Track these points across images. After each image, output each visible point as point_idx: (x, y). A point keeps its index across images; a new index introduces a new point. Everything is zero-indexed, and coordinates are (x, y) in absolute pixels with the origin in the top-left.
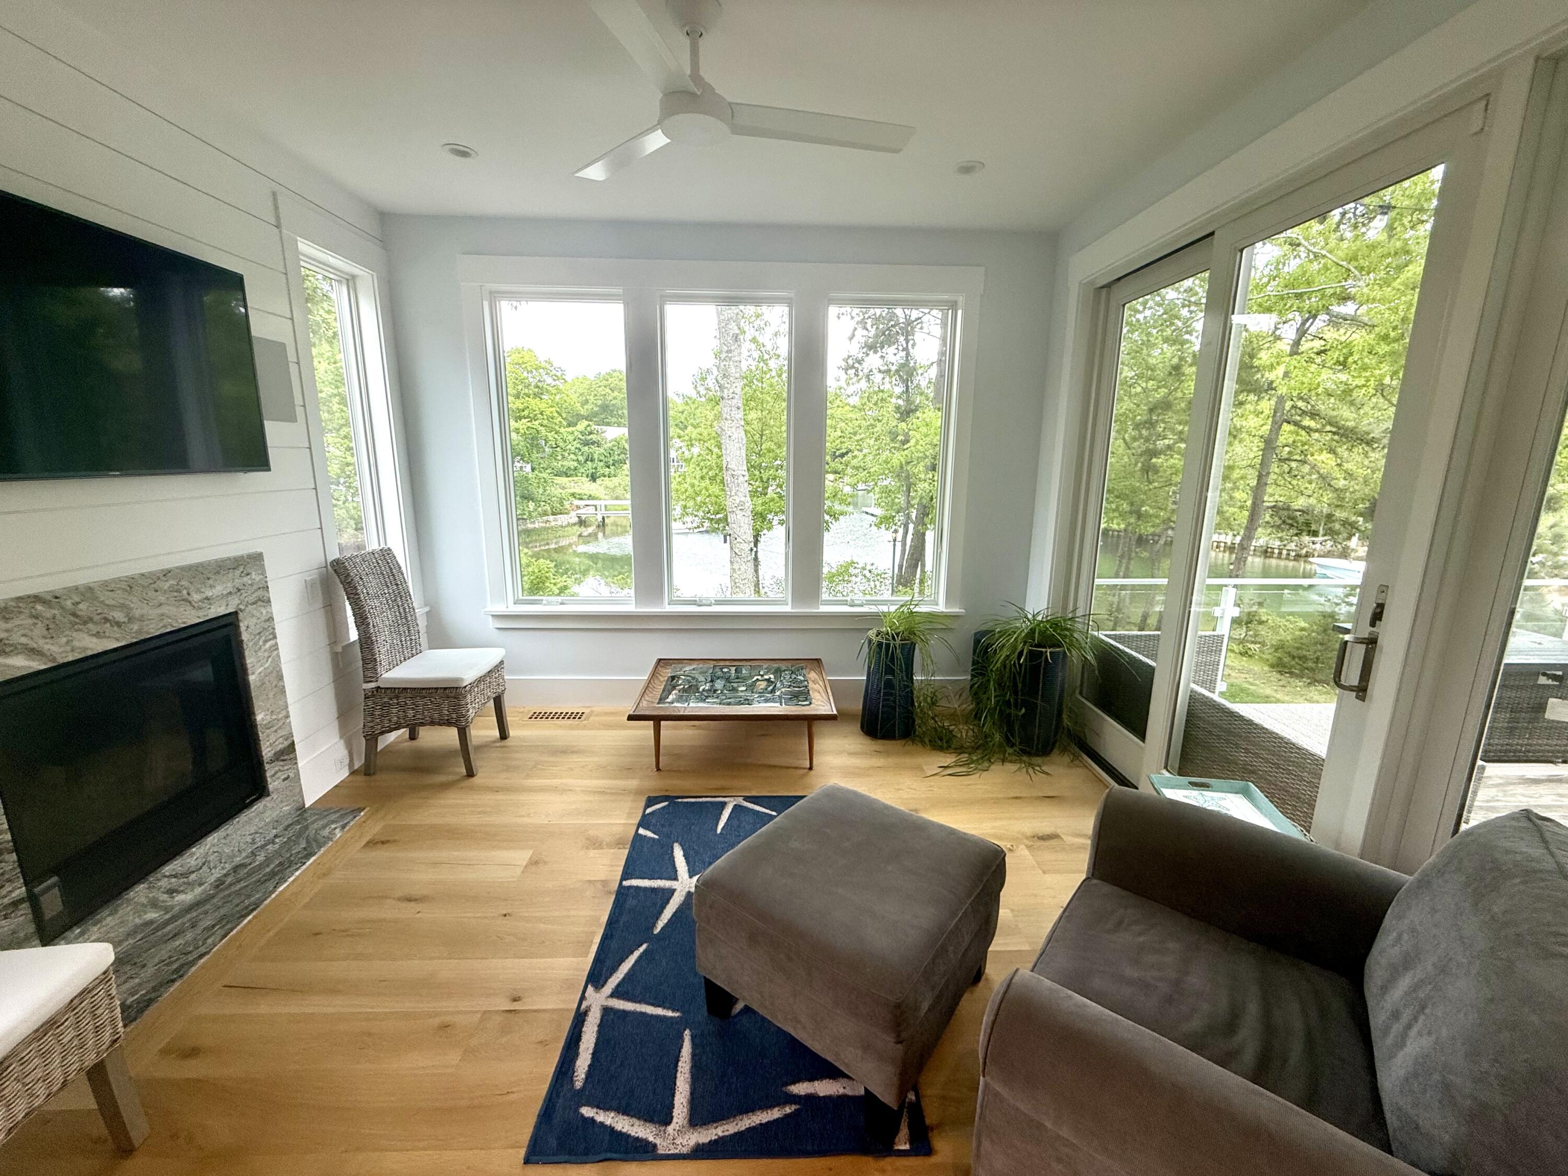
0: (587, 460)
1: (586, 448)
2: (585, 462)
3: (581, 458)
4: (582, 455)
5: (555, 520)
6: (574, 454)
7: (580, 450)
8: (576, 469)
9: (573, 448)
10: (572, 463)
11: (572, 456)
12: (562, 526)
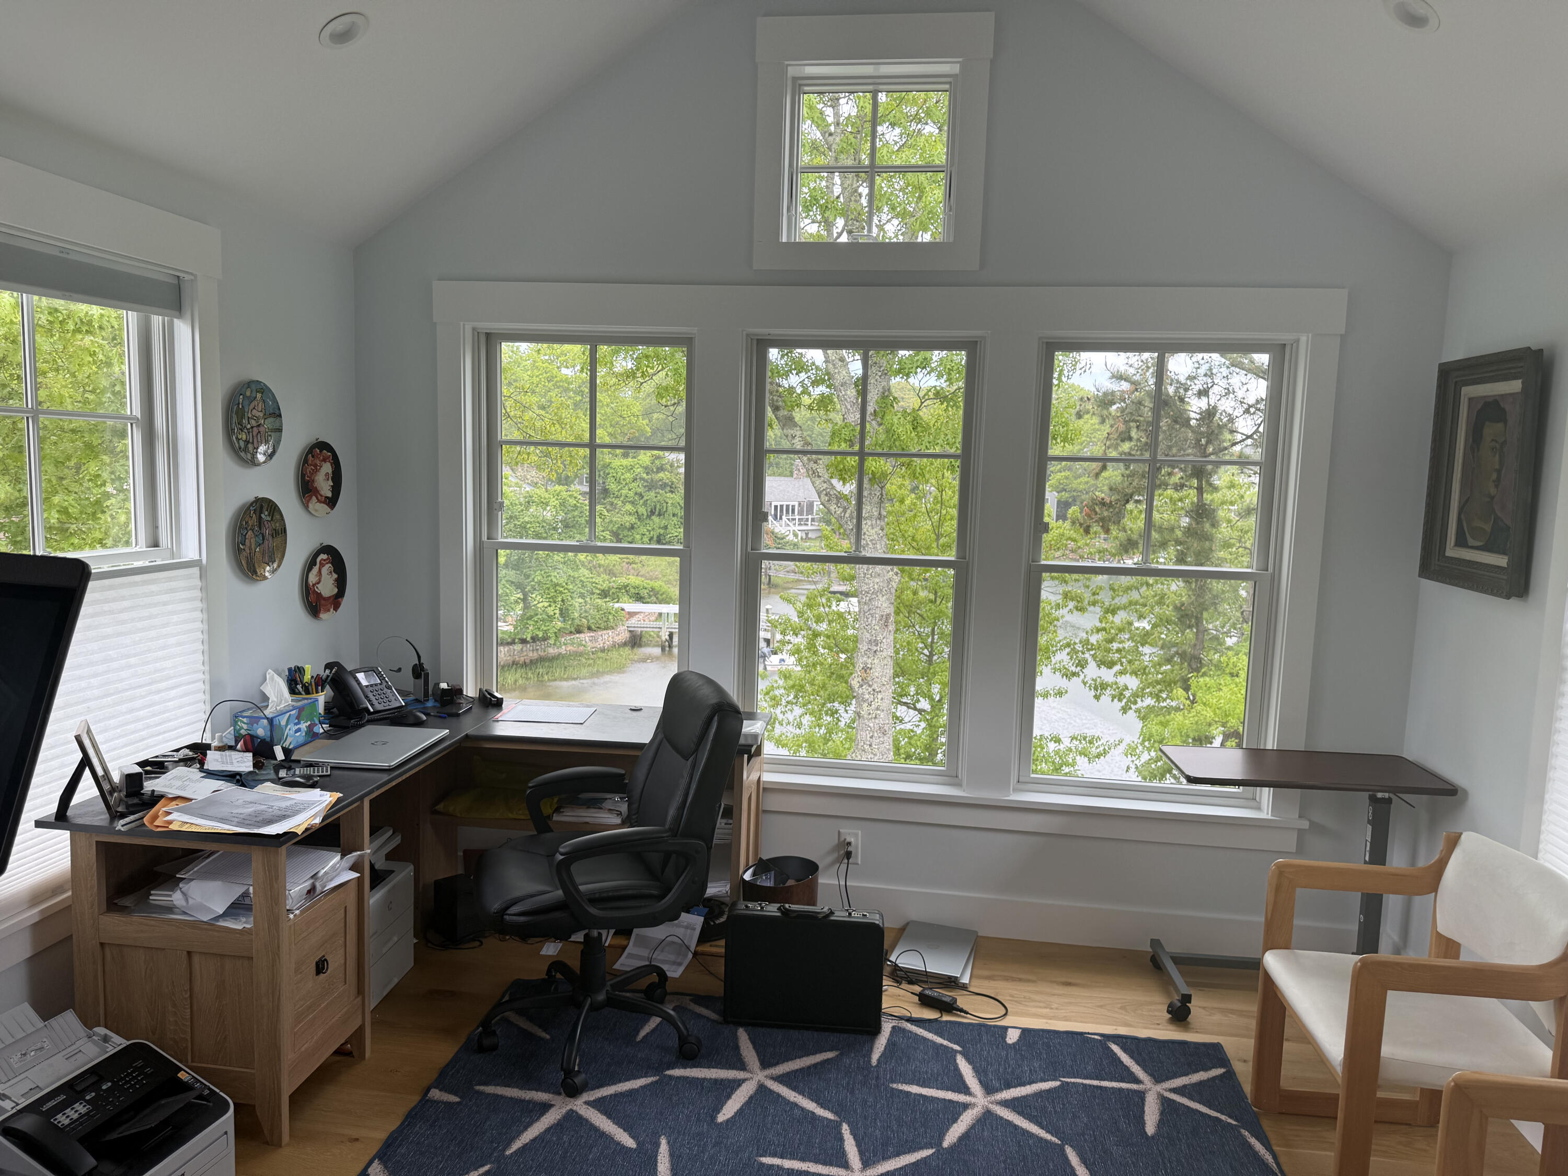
0: (652, 513)
1: (652, 494)
2: (649, 517)
3: (642, 510)
4: (645, 504)
5: (593, 640)
6: (632, 503)
7: (641, 496)
8: (632, 527)
9: (631, 494)
10: (627, 518)
11: (629, 507)
12: (603, 650)
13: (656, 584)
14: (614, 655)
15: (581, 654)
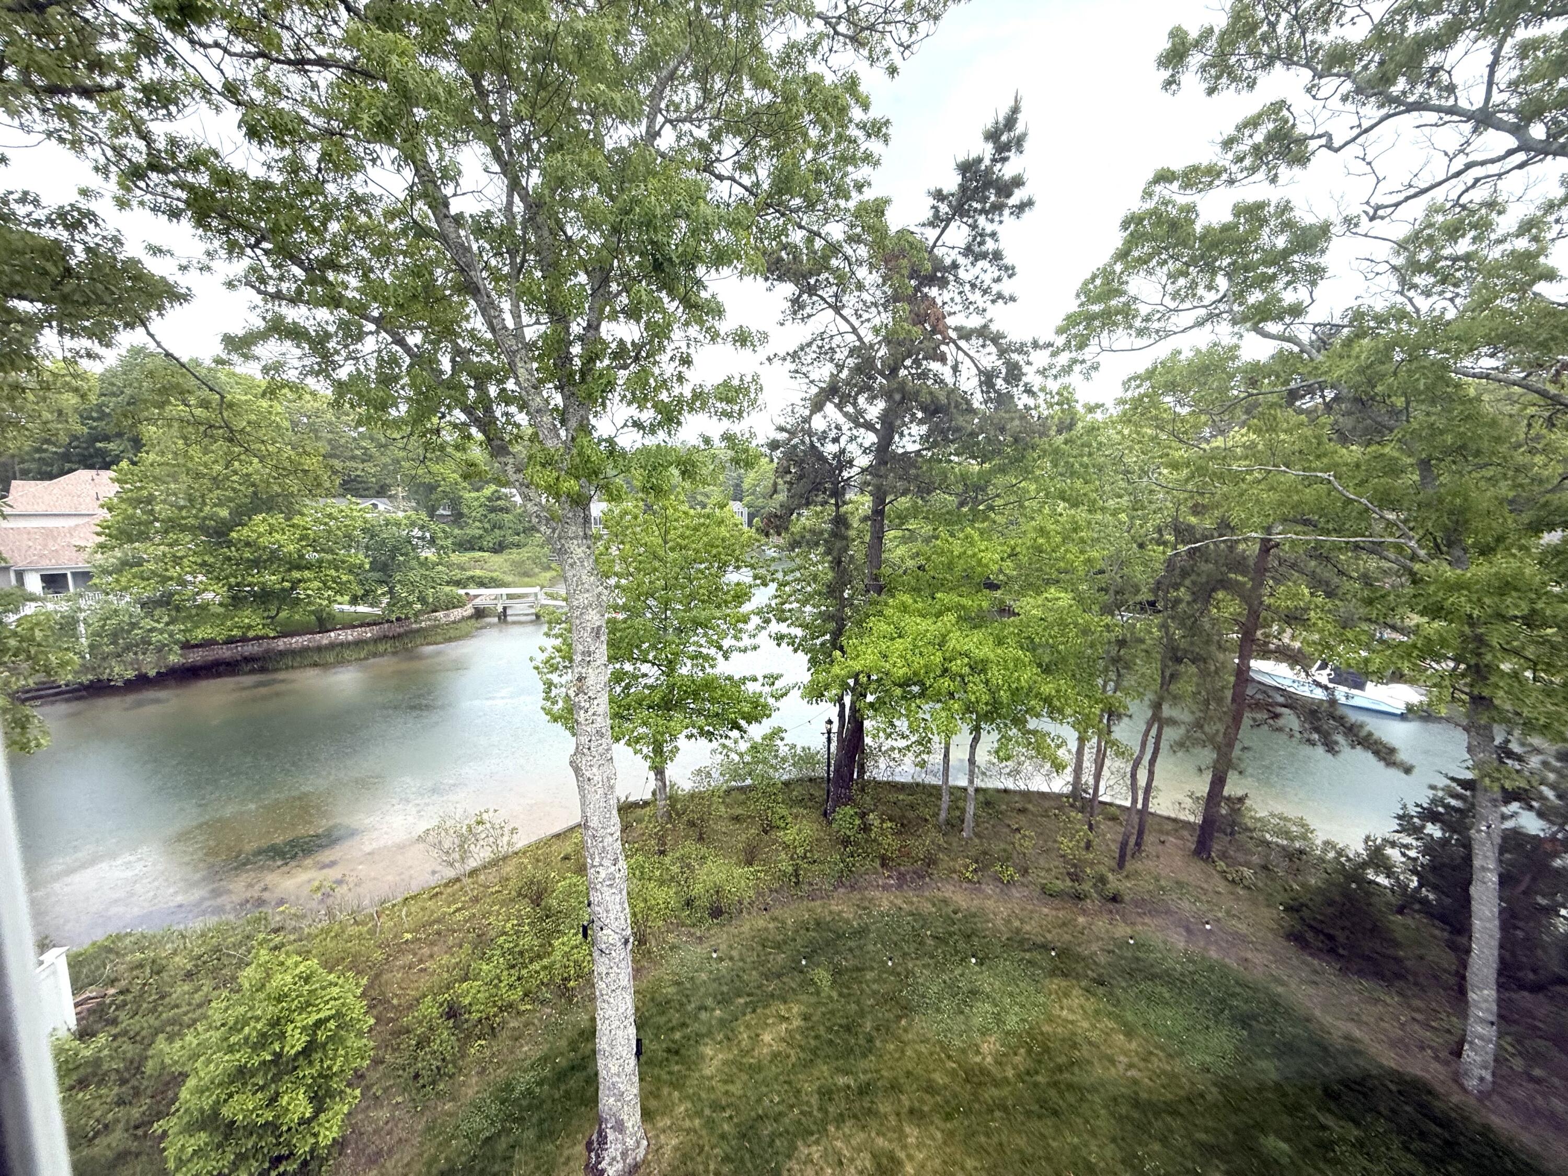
0: (494, 527)
2: (492, 530)
3: (487, 526)
5: (446, 616)
6: (480, 521)
7: (486, 516)
9: (479, 515)
12: (454, 622)
13: (494, 575)
14: (462, 625)
15: (437, 626)
